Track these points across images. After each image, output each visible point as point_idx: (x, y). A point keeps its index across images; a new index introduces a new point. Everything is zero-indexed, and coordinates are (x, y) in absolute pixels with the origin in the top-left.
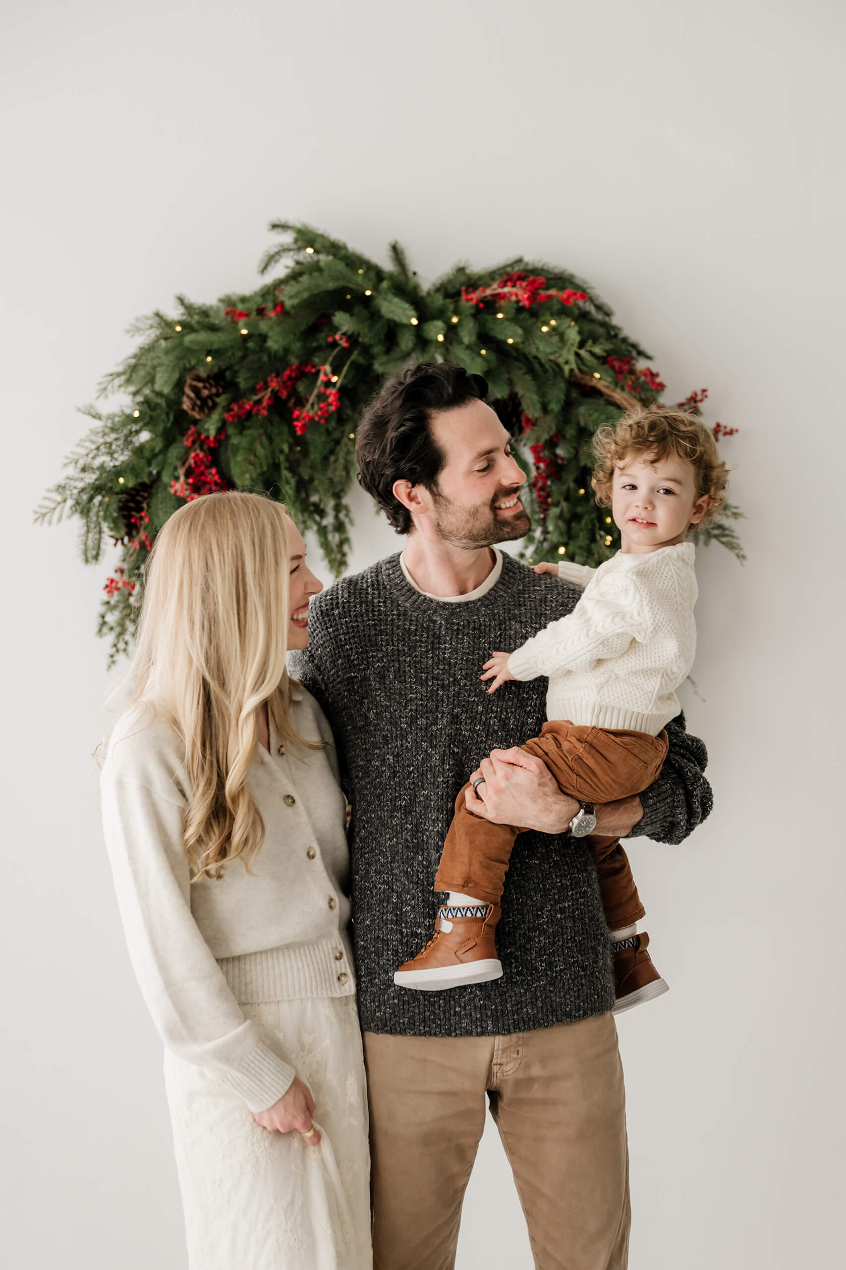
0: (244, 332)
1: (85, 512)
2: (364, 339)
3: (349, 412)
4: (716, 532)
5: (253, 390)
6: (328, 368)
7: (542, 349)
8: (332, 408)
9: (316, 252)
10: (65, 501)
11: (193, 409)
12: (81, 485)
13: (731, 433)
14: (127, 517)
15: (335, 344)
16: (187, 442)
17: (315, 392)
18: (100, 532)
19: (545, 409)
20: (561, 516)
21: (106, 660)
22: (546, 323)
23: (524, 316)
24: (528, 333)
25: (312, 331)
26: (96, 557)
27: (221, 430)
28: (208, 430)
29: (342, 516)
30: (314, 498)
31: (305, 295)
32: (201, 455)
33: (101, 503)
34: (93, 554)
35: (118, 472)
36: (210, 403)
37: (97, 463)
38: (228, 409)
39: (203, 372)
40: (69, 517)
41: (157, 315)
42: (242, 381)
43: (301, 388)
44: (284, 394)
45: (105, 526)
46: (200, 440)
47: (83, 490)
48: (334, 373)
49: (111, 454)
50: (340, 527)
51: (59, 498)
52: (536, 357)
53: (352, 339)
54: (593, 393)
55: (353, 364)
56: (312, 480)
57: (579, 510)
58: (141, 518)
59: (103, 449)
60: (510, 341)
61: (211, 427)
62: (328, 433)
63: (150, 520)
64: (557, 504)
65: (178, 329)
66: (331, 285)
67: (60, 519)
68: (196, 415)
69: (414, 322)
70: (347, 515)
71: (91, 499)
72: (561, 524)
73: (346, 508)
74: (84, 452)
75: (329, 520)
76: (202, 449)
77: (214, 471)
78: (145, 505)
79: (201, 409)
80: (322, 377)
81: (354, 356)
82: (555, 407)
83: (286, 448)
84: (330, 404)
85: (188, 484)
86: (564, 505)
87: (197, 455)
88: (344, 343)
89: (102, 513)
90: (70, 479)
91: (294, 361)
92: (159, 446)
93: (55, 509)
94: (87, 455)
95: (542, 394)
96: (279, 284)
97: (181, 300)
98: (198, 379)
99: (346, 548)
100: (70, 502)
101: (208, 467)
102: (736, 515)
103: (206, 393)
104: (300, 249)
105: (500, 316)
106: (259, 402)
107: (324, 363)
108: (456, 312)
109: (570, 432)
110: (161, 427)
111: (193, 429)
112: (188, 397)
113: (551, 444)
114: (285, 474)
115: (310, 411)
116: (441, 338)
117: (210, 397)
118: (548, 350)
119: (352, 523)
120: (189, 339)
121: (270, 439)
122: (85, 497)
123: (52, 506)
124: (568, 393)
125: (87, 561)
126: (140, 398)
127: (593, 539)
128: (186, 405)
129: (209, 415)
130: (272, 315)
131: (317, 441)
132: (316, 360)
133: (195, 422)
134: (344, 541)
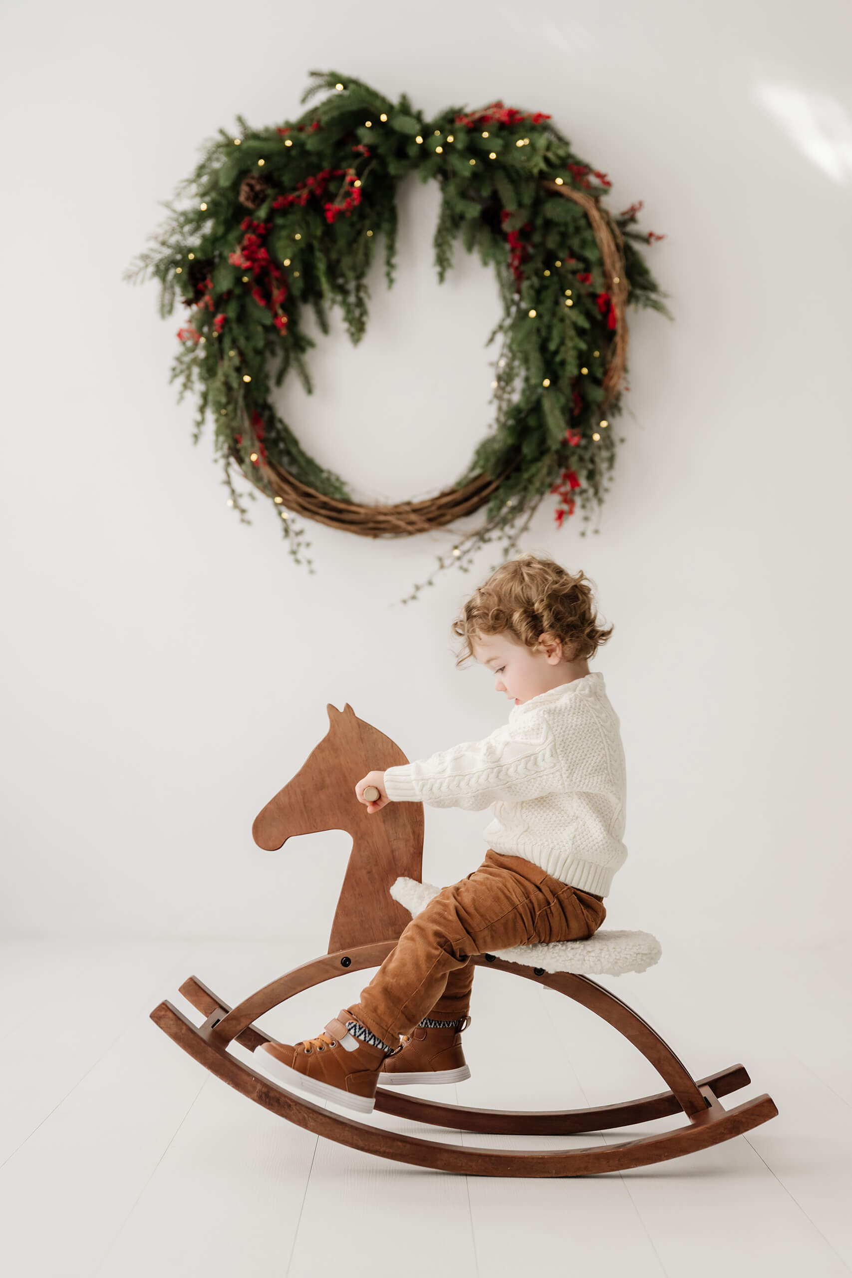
0: (289, 143)
1: (164, 279)
2: (381, 150)
3: (368, 210)
4: (650, 303)
5: (295, 189)
6: (352, 172)
7: (517, 160)
8: (355, 203)
9: (345, 88)
10: (147, 266)
11: (248, 199)
12: (157, 257)
13: (659, 238)
14: (195, 286)
15: (358, 155)
16: (242, 227)
17: (342, 191)
18: (174, 294)
19: (520, 205)
20: (532, 287)
21: (176, 396)
22: (522, 138)
23: (504, 133)
24: (508, 147)
25: (340, 144)
26: (170, 311)
27: (270, 218)
28: (259, 218)
29: (362, 295)
30: (341, 281)
31: (335, 113)
32: (253, 236)
33: (176, 275)
34: (167, 310)
35: (190, 250)
36: (261, 196)
37: (173, 240)
38: (275, 199)
39: (255, 174)
40: (151, 278)
41: (222, 132)
42: (286, 179)
43: (332, 187)
44: (318, 192)
45: (178, 290)
46: (251, 227)
47: (161, 260)
48: (359, 176)
49: (182, 233)
50: (360, 303)
51: (141, 264)
52: (513, 166)
53: (372, 149)
54: (556, 194)
55: (372, 172)
56: (338, 261)
57: (546, 282)
58: (206, 287)
59: (178, 229)
60: (493, 156)
61: (262, 213)
62: (352, 225)
63: (214, 287)
64: (528, 278)
65: (237, 142)
66: (354, 107)
67: (143, 281)
68: (249, 205)
69: (419, 140)
70: (366, 292)
71: (167, 270)
72: (532, 293)
73: (366, 287)
74: (160, 231)
75: (352, 299)
76: (254, 232)
77: (262, 250)
78: (209, 277)
79: (253, 201)
80: (348, 179)
81: (374, 164)
82: (527, 200)
83: (319, 233)
84: (354, 200)
85: (242, 254)
86: (535, 280)
87: (249, 239)
88: (366, 155)
89: (175, 281)
90: (152, 250)
91: (326, 165)
92: (221, 230)
93: (137, 274)
94: (166, 233)
95: (518, 193)
96: (315, 111)
97: (240, 120)
98: (253, 178)
99: (365, 319)
100: (151, 269)
101: (260, 246)
102: (666, 296)
103: (258, 188)
104: (332, 85)
105: (485, 135)
106: (299, 197)
107: (350, 167)
108: (452, 133)
109: (539, 222)
110: (222, 218)
111: (246, 220)
112: (246, 192)
113: (525, 233)
114: (319, 254)
115: (339, 204)
116: (439, 150)
117: (262, 191)
118: (523, 158)
119: (369, 297)
120: (245, 146)
121: (308, 224)
122: (162, 267)
123: (136, 269)
124: (537, 192)
125: (163, 316)
126: (208, 199)
127: (557, 303)
128: (242, 198)
129: (259, 206)
130: (309, 129)
131: (343, 230)
132: (344, 165)
133: (250, 212)
134: (364, 313)
